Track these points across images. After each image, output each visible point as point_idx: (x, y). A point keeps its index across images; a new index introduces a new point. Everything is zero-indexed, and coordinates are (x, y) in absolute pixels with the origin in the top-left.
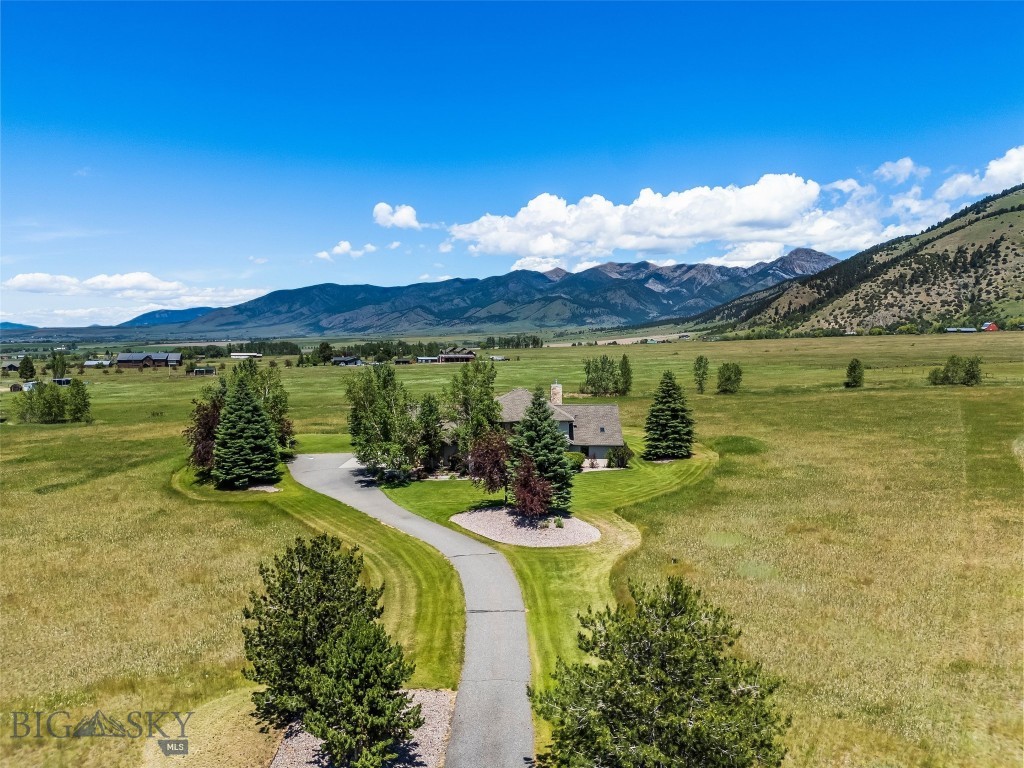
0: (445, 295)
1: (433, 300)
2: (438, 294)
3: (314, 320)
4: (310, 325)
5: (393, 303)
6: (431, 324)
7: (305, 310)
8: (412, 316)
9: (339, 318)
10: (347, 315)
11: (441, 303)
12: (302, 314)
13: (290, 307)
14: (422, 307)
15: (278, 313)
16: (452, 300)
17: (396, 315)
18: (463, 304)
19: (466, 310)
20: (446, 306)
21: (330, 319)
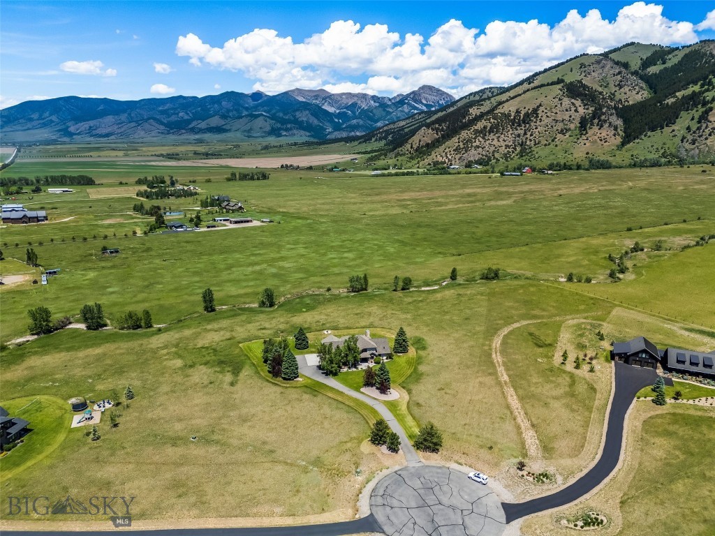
0: (172, 109)
1: (163, 112)
2: (166, 108)
3: (63, 127)
4: (59, 131)
5: (130, 114)
6: (162, 133)
7: (54, 118)
8: (146, 126)
9: (84, 126)
10: (92, 123)
11: (169, 116)
12: (52, 121)
13: (41, 115)
14: (155, 119)
15: (31, 120)
16: (178, 114)
17: (133, 124)
18: (186, 117)
19: (189, 122)
20: (173, 118)
21: (77, 126)
